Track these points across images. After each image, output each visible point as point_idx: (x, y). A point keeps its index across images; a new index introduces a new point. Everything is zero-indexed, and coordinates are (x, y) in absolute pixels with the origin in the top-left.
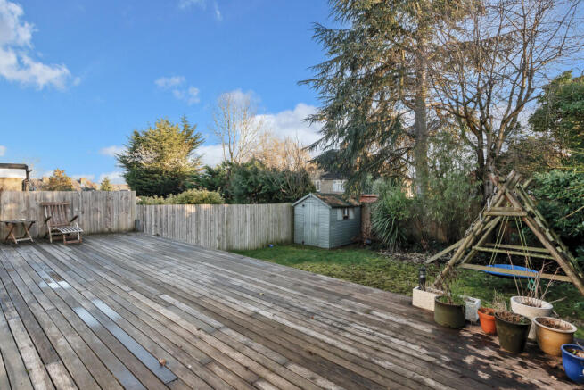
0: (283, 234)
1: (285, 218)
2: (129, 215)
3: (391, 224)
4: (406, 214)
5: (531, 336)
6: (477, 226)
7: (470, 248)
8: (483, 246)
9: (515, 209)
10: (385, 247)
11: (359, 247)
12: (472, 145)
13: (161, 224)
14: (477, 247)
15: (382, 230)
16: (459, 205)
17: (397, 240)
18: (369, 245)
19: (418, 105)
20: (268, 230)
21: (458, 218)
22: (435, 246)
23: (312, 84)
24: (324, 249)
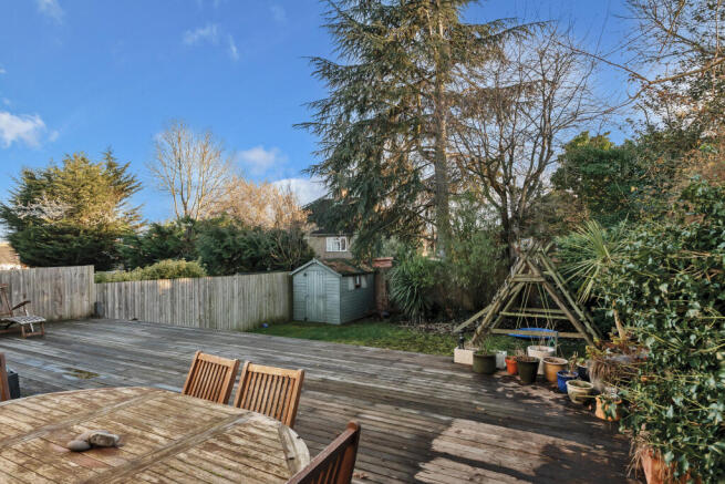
0: (280, 310)
1: (281, 289)
2: (86, 297)
3: (412, 292)
4: (430, 280)
5: (540, 372)
6: (503, 292)
7: (498, 314)
8: (509, 311)
9: (535, 276)
10: (406, 319)
11: (375, 321)
12: (497, 206)
13: (126, 307)
14: (504, 313)
15: (404, 299)
16: (485, 270)
17: (420, 310)
18: (386, 317)
19: (438, 158)
20: (261, 306)
21: (485, 283)
22: (462, 314)
23: (312, 128)
24: (335, 325)
